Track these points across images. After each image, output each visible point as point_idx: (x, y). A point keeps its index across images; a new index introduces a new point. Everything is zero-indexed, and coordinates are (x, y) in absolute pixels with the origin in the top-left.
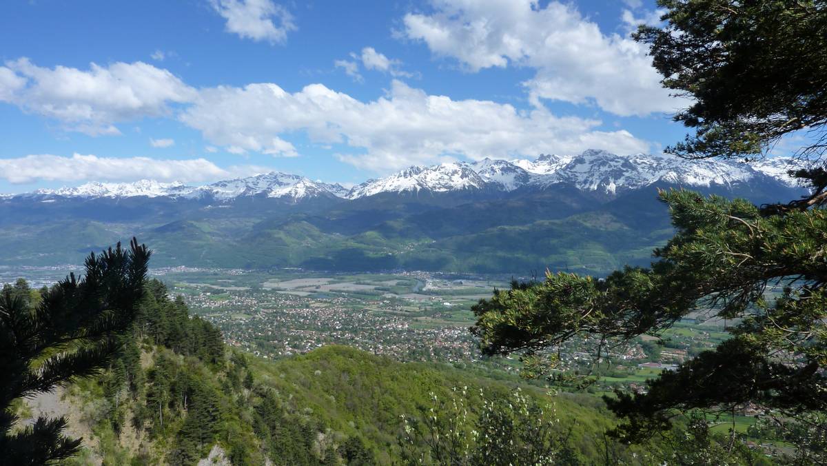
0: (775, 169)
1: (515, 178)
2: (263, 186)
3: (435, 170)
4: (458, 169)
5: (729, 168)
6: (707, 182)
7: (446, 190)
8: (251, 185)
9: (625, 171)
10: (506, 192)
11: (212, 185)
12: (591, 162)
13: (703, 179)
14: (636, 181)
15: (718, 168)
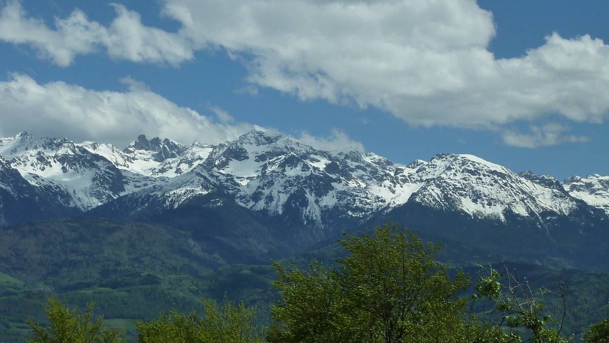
0: (593, 196)
1: (94, 180)
5: (532, 187)
6: (498, 210)
9: (335, 181)
10: (76, 209)
12: (261, 158)
13: (489, 204)
14: (361, 202)
15: (513, 185)
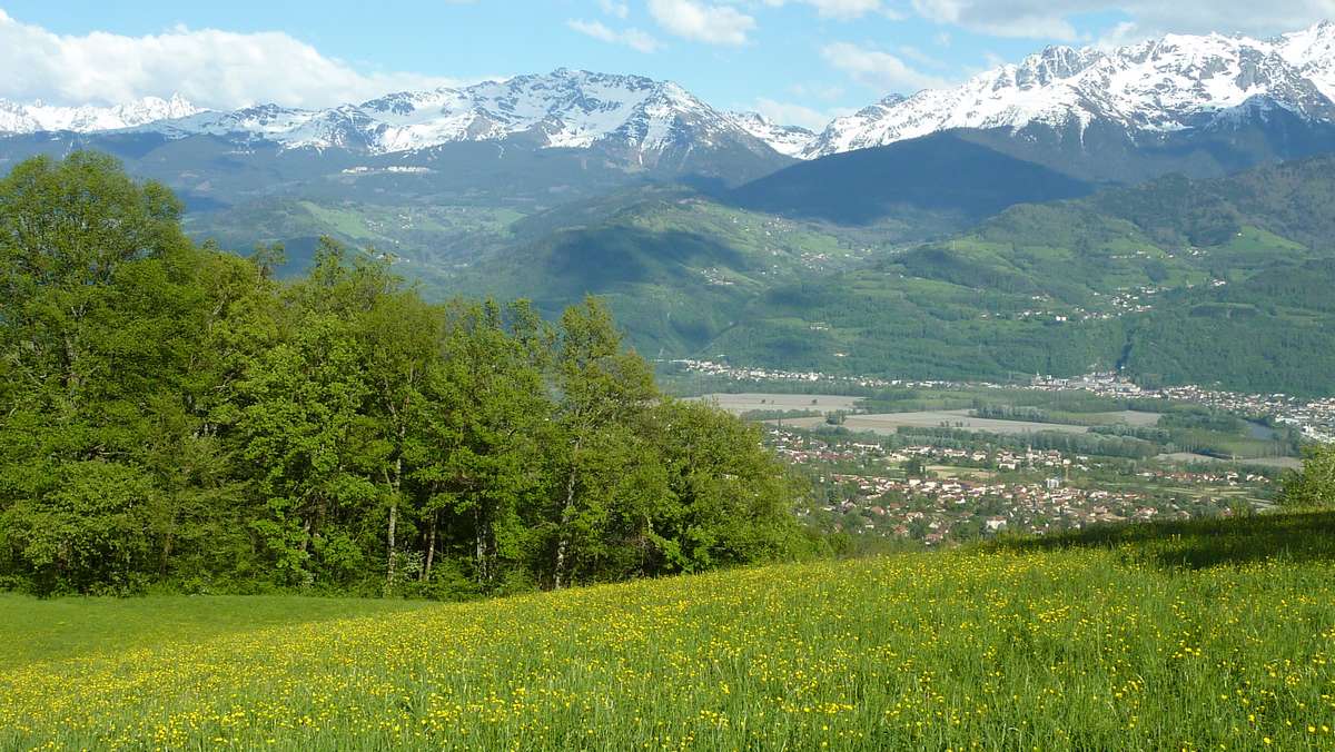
2: (529, 111)
3: (1140, 59)
4: (1226, 55)
7: (1181, 127)
8: (491, 106)
11: (365, 105)
